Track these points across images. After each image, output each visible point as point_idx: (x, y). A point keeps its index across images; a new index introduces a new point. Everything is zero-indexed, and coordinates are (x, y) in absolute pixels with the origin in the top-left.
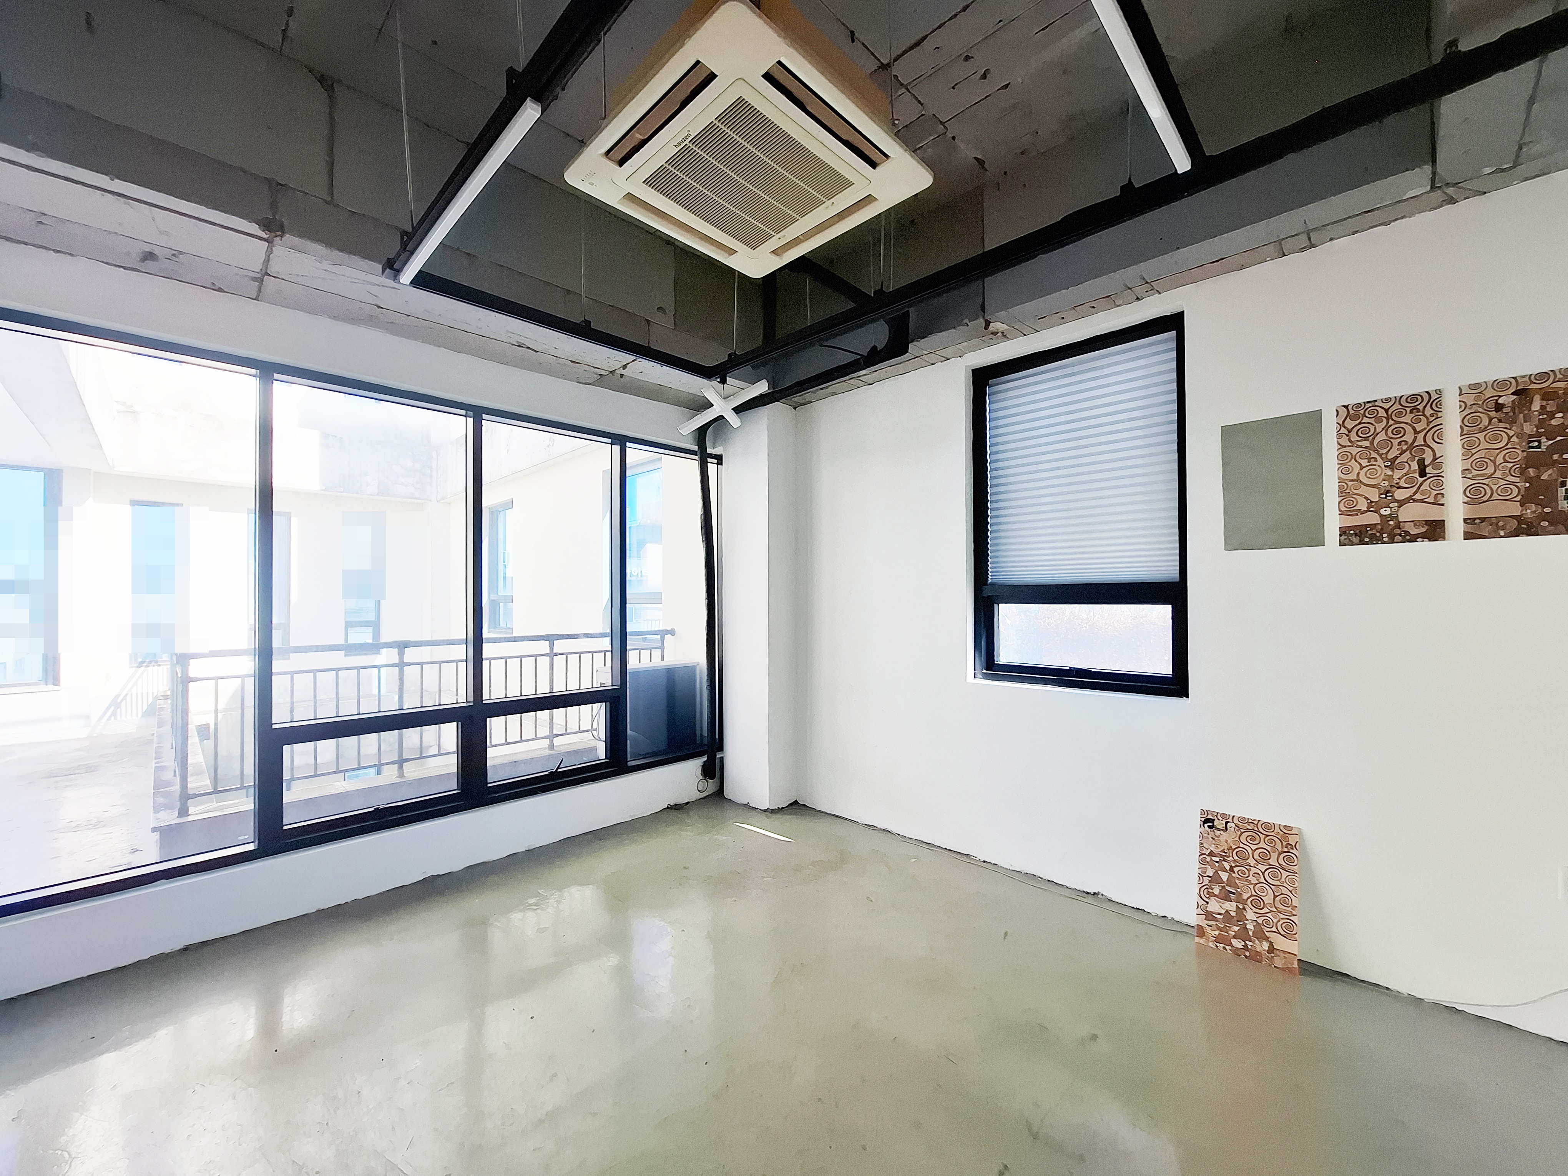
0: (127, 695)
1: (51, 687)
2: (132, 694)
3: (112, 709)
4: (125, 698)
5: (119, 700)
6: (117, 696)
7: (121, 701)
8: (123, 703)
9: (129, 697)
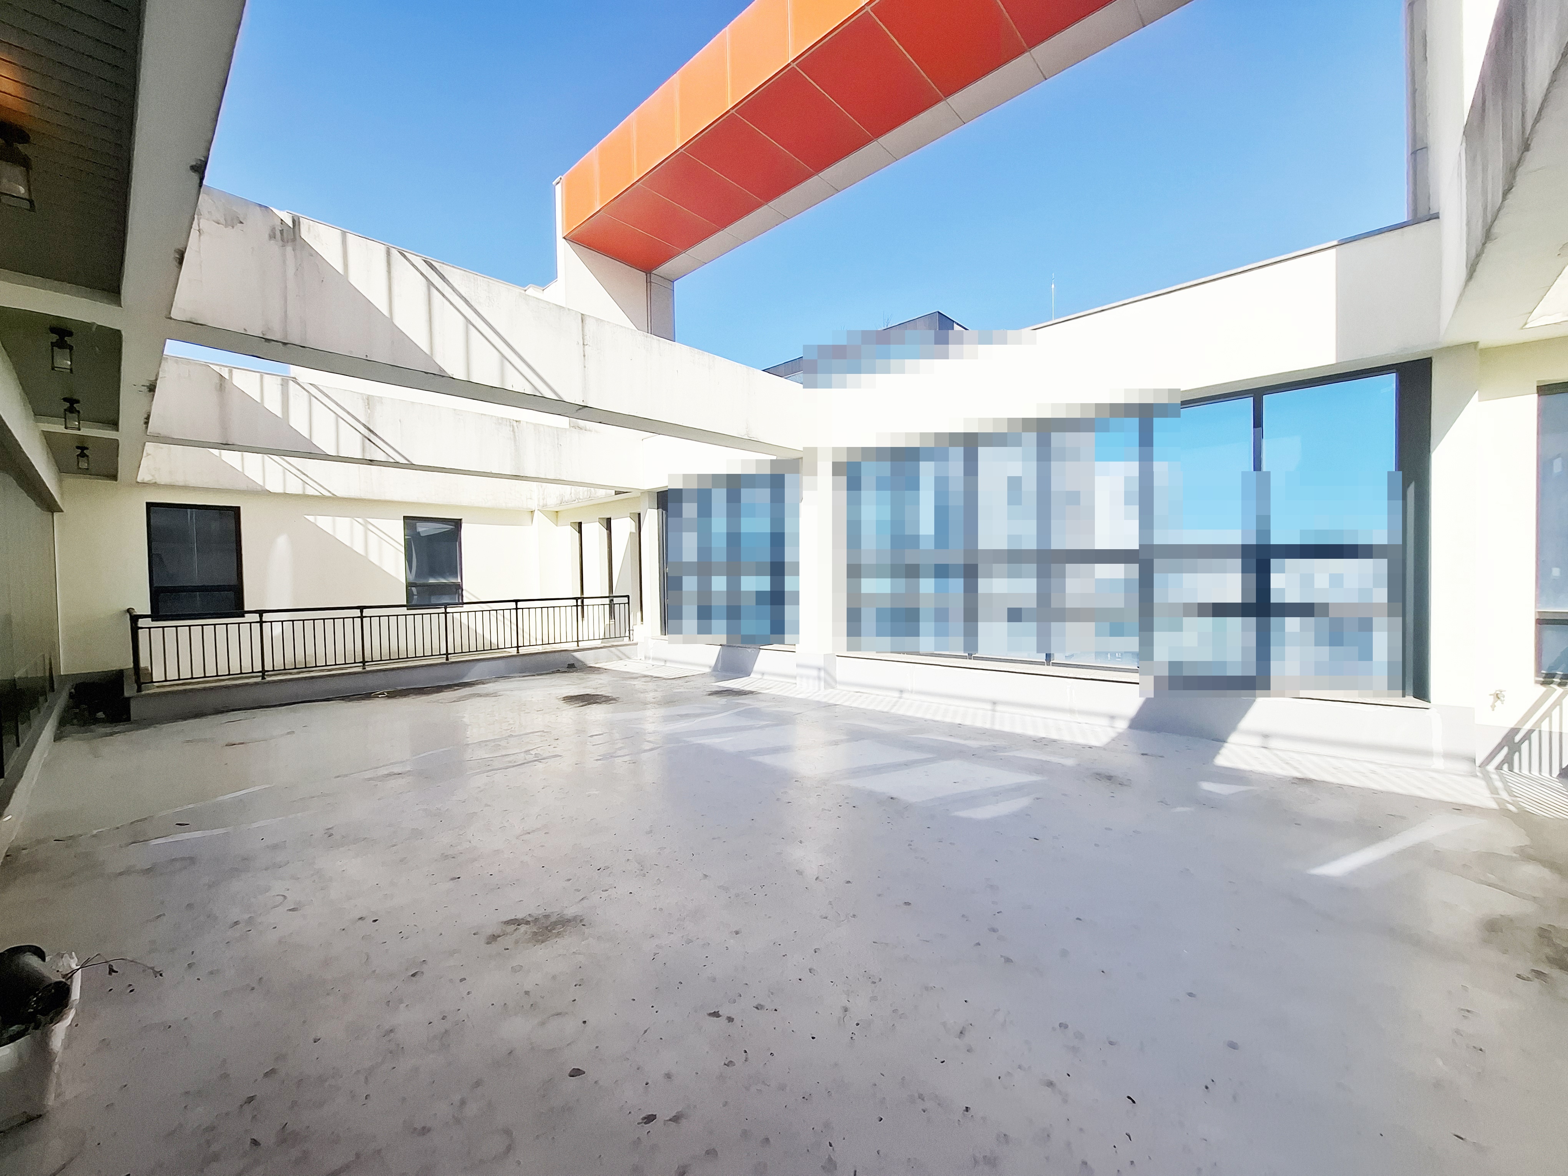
0: (1531, 731)
1: (1410, 700)
2: (1540, 731)
3: (1505, 750)
4: (1528, 736)
5: (1517, 738)
6: (1515, 731)
7: (1522, 741)
8: (1525, 746)
9: (1535, 736)
